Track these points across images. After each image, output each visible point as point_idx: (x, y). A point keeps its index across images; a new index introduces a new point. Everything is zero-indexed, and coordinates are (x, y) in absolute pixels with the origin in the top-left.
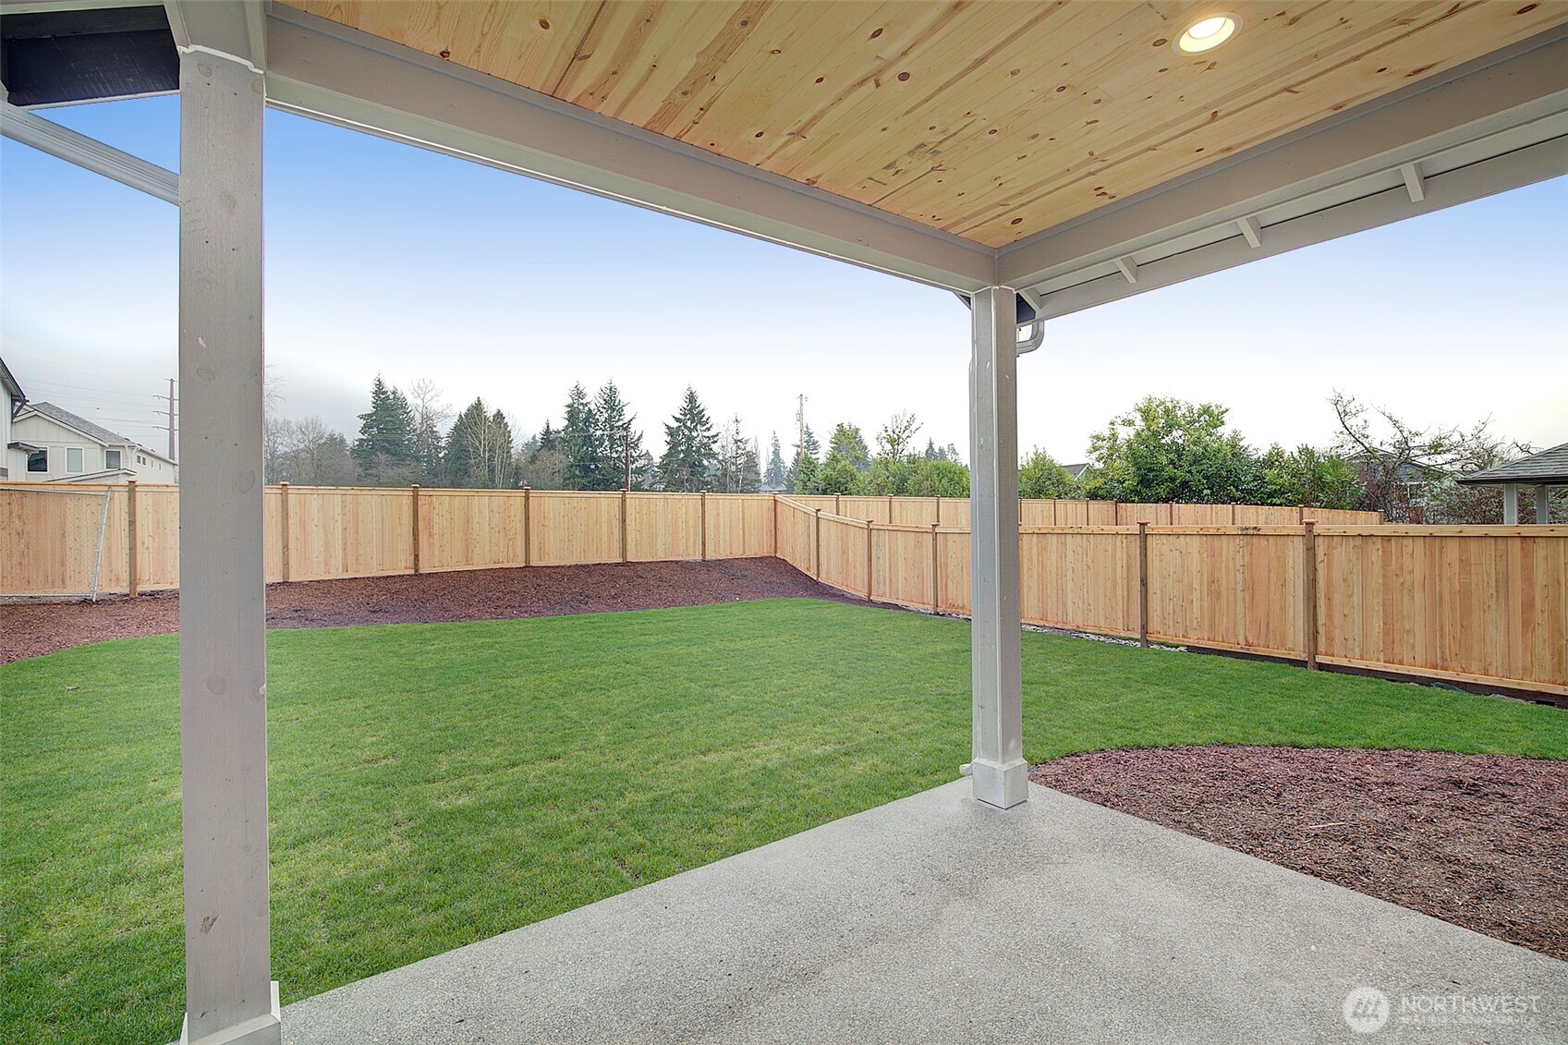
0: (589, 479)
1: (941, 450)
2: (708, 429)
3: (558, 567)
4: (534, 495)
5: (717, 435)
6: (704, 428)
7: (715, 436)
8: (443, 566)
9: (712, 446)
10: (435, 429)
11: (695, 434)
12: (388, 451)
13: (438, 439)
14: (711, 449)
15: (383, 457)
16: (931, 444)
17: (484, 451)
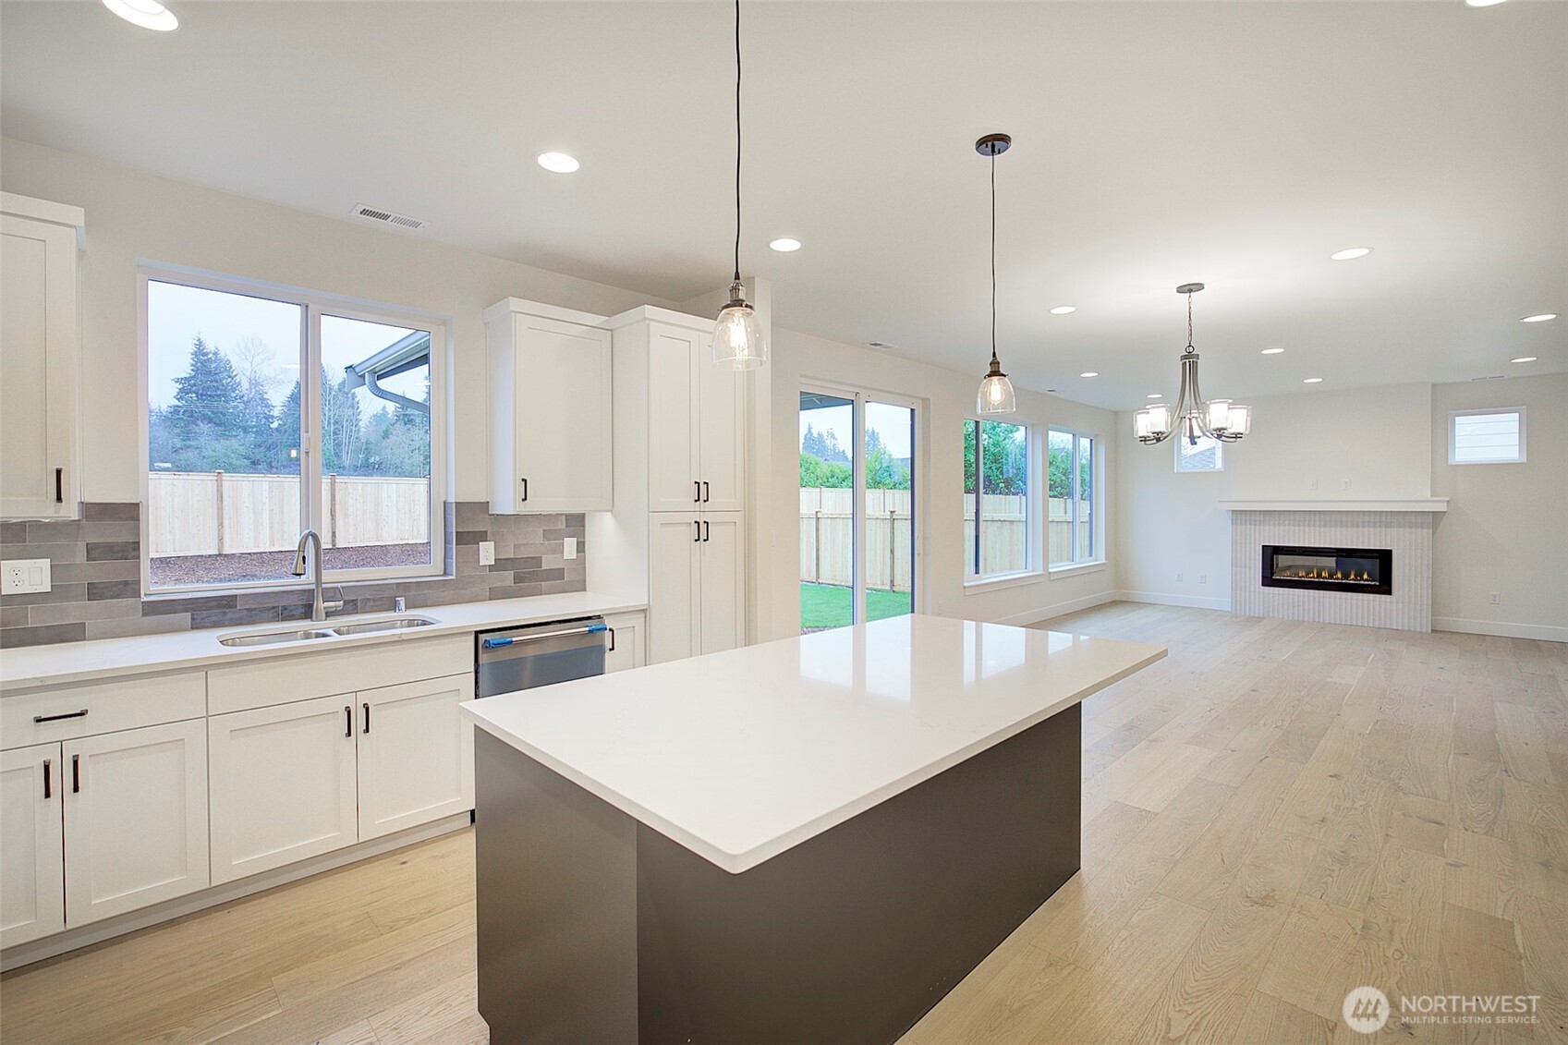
1: (820, 435)
8: (356, 542)
10: (265, 396)
12: (210, 421)
13: (270, 407)
15: (204, 427)
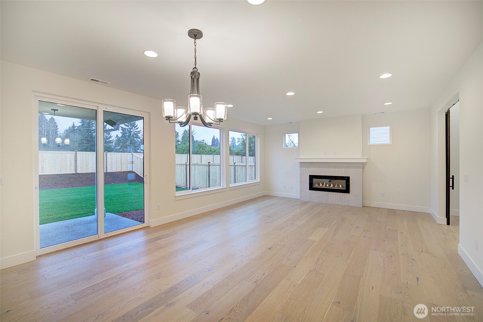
0: (89, 144)
2: (137, 129)
3: (49, 175)
4: (40, 152)
5: (140, 131)
6: (136, 128)
7: (139, 131)
9: (138, 134)
11: (132, 130)
14: (138, 136)
16: (214, 137)
17: (45, 132)
